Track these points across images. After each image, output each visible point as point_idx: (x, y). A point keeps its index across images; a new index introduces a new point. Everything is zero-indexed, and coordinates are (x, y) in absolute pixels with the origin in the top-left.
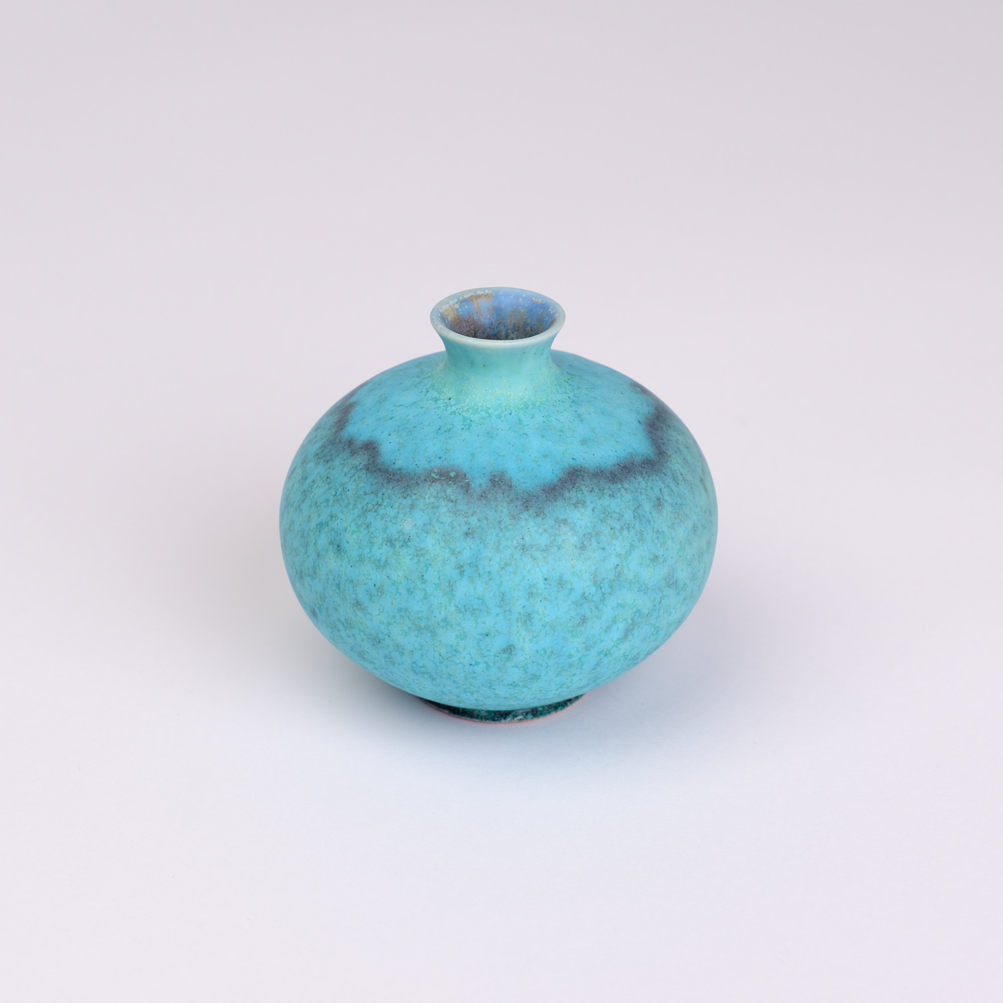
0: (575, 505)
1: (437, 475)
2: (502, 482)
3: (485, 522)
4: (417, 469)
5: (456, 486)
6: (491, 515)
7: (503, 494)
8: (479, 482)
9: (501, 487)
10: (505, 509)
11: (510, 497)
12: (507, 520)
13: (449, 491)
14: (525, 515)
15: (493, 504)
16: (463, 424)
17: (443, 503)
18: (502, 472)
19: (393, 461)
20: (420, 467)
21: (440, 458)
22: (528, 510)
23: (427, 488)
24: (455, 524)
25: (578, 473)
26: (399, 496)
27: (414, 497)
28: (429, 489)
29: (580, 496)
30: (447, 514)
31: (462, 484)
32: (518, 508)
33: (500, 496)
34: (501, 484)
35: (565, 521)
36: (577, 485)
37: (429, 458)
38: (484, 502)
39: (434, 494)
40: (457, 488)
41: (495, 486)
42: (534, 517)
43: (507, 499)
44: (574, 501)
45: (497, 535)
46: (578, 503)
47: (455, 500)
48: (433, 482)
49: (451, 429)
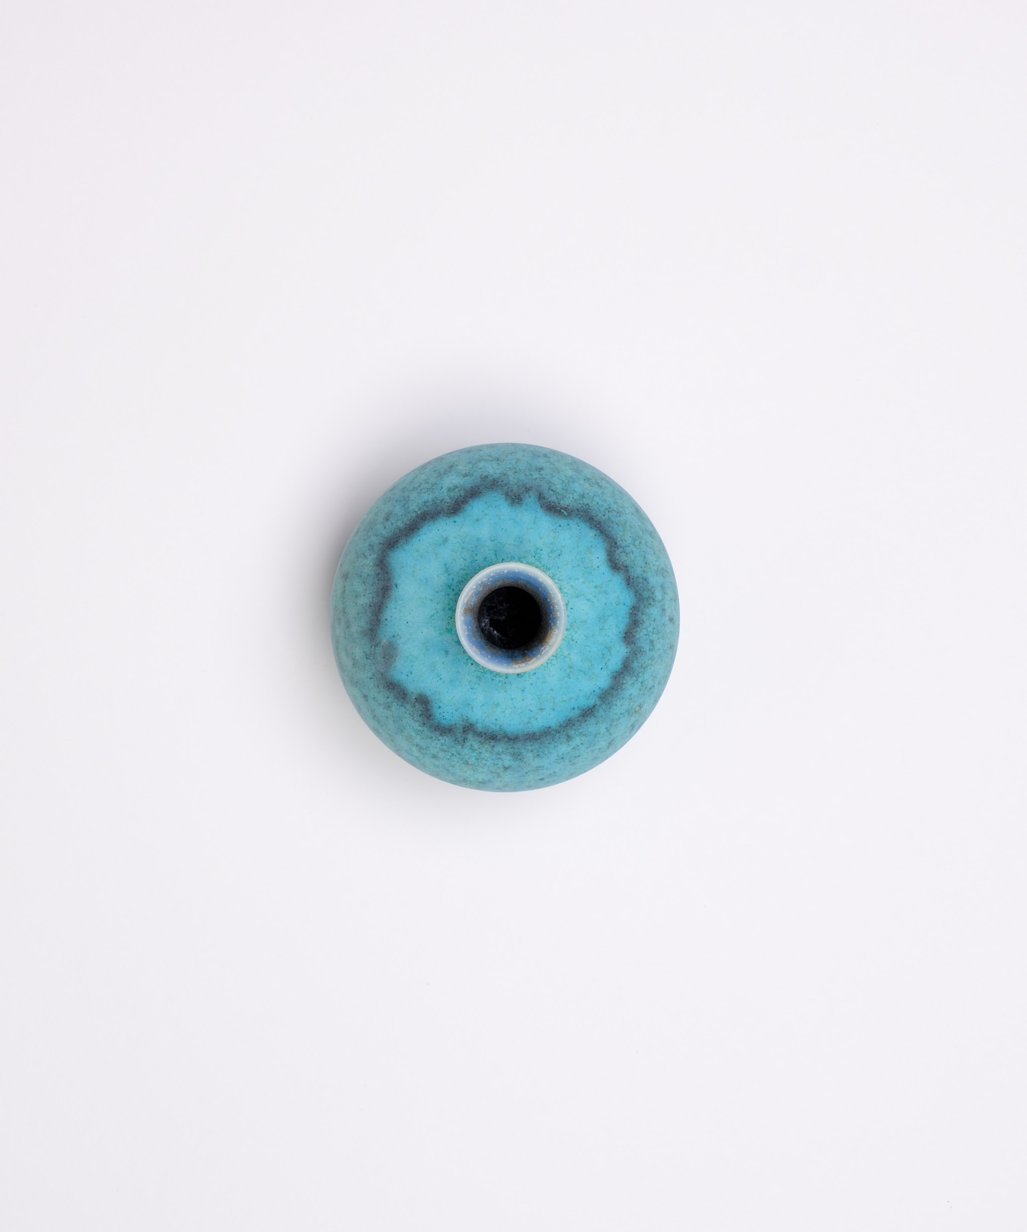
0: (456, 487)
1: (563, 512)
2: (513, 498)
3: (527, 473)
4: (578, 522)
5: (549, 500)
6: (522, 477)
7: (512, 490)
8: (530, 500)
9: (514, 495)
10: (512, 479)
11: (507, 487)
12: (510, 473)
13: (554, 498)
14: (495, 476)
15: (520, 483)
16: (541, 555)
17: (558, 490)
18: (512, 505)
19: (596, 538)
20: (576, 523)
21: (560, 526)
22: (493, 479)
23: (571, 505)
24: (550, 476)
25: (452, 511)
26: (592, 508)
27: (581, 502)
28: (570, 504)
29: (452, 494)
30: (556, 483)
31: (544, 501)
32: (501, 480)
33: (515, 488)
34: (513, 497)
35: (465, 475)
36: (454, 502)
37: (568, 528)
38: (528, 486)
39: (565, 499)
40: (548, 499)
41: (519, 496)
42: (489, 475)
43: (509, 486)
44: (457, 490)
45: (518, 466)
46: (454, 489)
47: (550, 490)
48: (566, 508)
49: (550, 553)
